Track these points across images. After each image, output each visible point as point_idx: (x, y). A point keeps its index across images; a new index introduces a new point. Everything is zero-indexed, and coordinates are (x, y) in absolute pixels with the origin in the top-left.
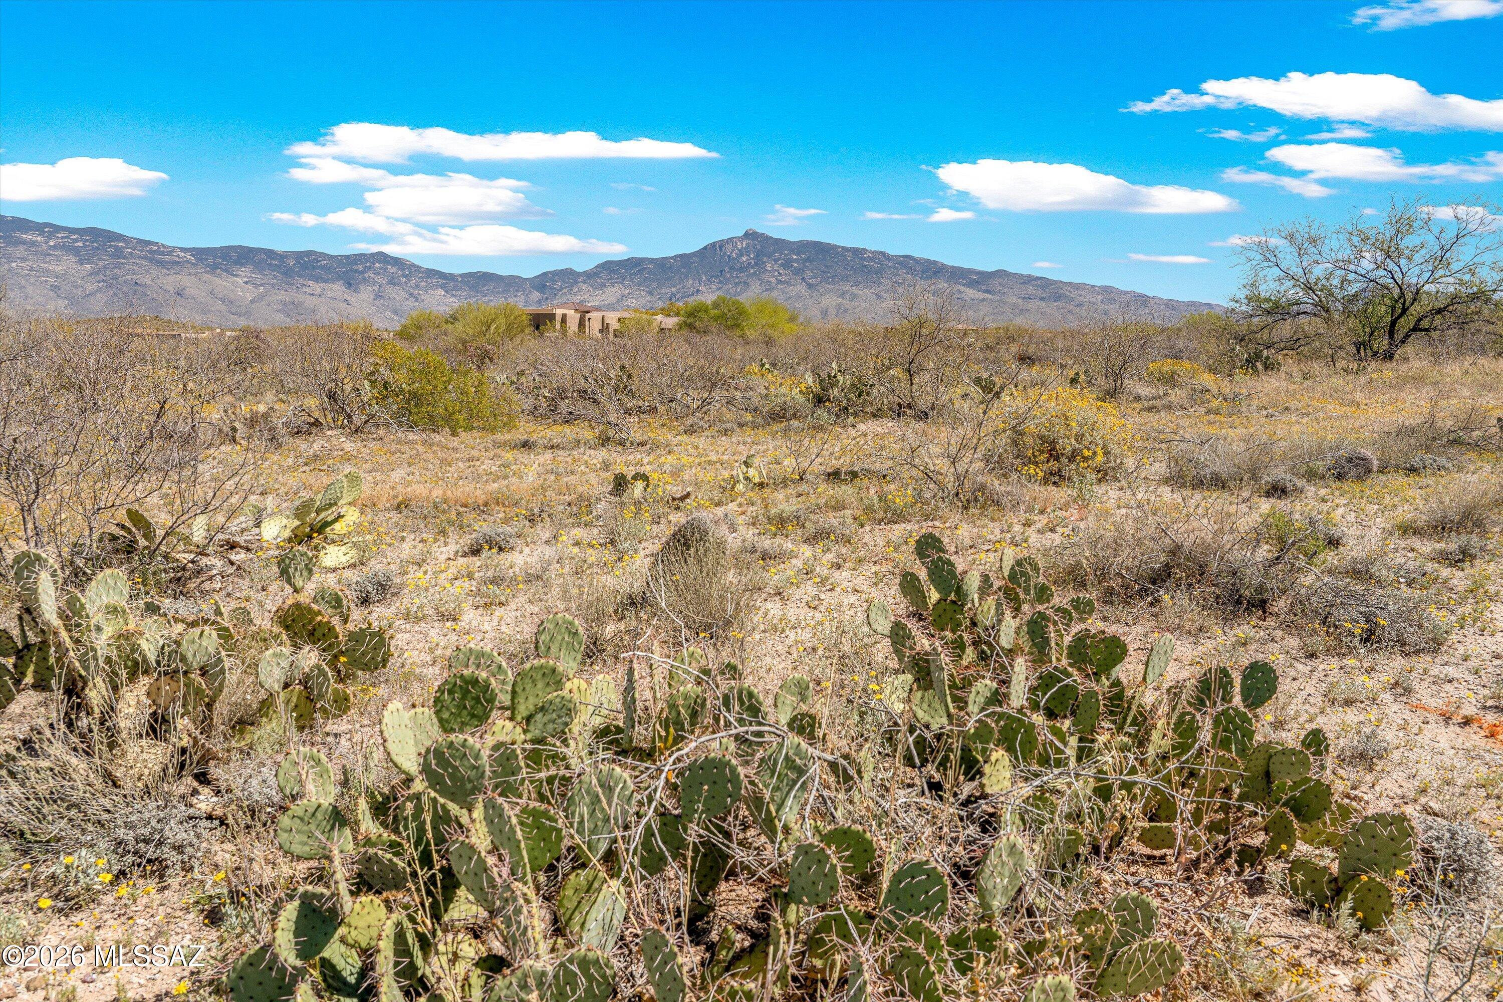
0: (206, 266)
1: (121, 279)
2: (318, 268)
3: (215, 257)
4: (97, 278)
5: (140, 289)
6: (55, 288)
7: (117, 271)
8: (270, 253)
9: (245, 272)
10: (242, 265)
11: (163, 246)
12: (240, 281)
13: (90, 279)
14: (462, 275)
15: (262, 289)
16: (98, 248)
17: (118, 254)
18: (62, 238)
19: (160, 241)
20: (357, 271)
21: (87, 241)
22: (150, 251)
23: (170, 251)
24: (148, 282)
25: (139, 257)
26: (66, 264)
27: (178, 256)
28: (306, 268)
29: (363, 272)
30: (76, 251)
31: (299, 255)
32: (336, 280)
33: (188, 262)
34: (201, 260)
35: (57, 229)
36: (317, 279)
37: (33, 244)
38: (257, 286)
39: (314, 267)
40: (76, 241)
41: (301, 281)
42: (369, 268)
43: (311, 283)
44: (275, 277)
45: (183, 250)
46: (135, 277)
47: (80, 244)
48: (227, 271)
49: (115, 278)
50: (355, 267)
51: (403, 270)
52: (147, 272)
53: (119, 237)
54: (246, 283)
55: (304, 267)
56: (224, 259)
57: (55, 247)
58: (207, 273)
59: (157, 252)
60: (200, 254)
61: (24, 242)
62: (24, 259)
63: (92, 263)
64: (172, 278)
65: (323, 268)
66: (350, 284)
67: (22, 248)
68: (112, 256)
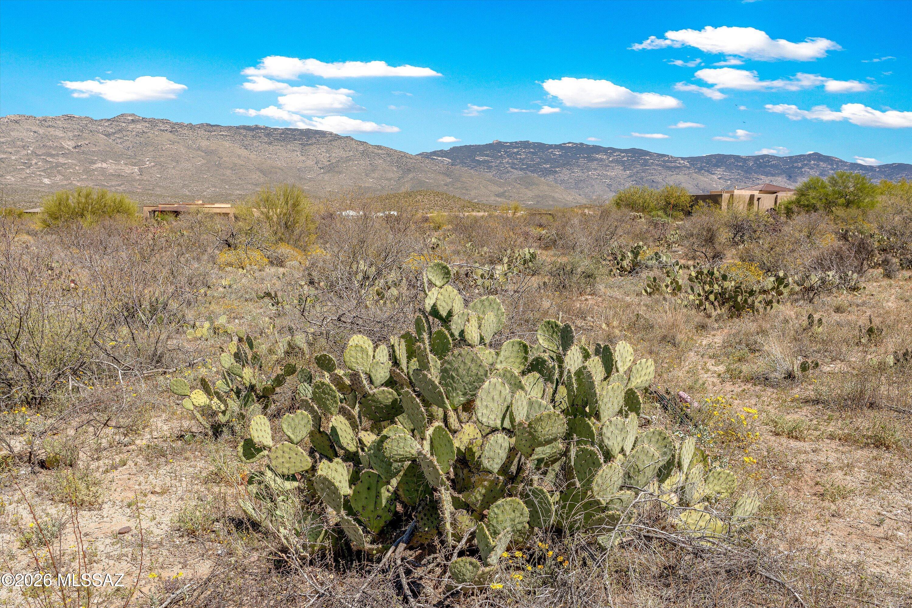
0: (696, 169)
1: (645, 179)
2: (769, 166)
3: (703, 162)
4: (632, 179)
5: (654, 185)
6: (609, 186)
7: (643, 174)
8: (737, 158)
9: (719, 171)
10: (719, 167)
11: (671, 157)
12: (715, 177)
13: (628, 180)
14: (879, 167)
15: (729, 182)
16: (634, 161)
17: (646, 163)
18: (617, 156)
19: (670, 154)
20: (796, 167)
21: (629, 156)
22: (664, 161)
23: (675, 160)
24: (660, 180)
25: (657, 165)
26: (617, 171)
27: (679, 163)
28: (761, 167)
29: (801, 168)
30: (623, 163)
31: (757, 158)
32: (781, 174)
33: (685, 166)
34: (693, 164)
35: (614, 150)
36: (767, 174)
37: (601, 160)
38: (726, 180)
39: (766, 166)
40: (624, 157)
41: (756, 176)
42: (806, 165)
43: (762, 177)
44: (739, 174)
45: (683, 159)
46: (653, 177)
47: (625, 159)
48: (708, 171)
49: (642, 178)
50: (795, 165)
51: (832, 165)
52: (660, 174)
53: (647, 153)
54: (719, 178)
55: (760, 166)
56: (707, 163)
57: (612, 161)
58: (696, 173)
59: (668, 161)
60: (693, 161)
61: (597, 160)
62: (595, 169)
63: (630, 170)
64: (673, 177)
65: (772, 166)
66: (790, 177)
67: (595, 162)
68: (642, 165)
